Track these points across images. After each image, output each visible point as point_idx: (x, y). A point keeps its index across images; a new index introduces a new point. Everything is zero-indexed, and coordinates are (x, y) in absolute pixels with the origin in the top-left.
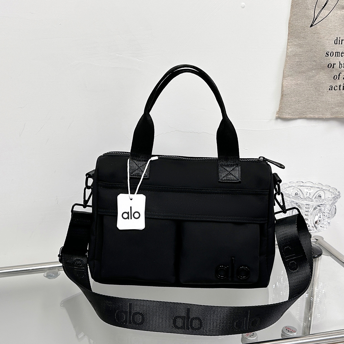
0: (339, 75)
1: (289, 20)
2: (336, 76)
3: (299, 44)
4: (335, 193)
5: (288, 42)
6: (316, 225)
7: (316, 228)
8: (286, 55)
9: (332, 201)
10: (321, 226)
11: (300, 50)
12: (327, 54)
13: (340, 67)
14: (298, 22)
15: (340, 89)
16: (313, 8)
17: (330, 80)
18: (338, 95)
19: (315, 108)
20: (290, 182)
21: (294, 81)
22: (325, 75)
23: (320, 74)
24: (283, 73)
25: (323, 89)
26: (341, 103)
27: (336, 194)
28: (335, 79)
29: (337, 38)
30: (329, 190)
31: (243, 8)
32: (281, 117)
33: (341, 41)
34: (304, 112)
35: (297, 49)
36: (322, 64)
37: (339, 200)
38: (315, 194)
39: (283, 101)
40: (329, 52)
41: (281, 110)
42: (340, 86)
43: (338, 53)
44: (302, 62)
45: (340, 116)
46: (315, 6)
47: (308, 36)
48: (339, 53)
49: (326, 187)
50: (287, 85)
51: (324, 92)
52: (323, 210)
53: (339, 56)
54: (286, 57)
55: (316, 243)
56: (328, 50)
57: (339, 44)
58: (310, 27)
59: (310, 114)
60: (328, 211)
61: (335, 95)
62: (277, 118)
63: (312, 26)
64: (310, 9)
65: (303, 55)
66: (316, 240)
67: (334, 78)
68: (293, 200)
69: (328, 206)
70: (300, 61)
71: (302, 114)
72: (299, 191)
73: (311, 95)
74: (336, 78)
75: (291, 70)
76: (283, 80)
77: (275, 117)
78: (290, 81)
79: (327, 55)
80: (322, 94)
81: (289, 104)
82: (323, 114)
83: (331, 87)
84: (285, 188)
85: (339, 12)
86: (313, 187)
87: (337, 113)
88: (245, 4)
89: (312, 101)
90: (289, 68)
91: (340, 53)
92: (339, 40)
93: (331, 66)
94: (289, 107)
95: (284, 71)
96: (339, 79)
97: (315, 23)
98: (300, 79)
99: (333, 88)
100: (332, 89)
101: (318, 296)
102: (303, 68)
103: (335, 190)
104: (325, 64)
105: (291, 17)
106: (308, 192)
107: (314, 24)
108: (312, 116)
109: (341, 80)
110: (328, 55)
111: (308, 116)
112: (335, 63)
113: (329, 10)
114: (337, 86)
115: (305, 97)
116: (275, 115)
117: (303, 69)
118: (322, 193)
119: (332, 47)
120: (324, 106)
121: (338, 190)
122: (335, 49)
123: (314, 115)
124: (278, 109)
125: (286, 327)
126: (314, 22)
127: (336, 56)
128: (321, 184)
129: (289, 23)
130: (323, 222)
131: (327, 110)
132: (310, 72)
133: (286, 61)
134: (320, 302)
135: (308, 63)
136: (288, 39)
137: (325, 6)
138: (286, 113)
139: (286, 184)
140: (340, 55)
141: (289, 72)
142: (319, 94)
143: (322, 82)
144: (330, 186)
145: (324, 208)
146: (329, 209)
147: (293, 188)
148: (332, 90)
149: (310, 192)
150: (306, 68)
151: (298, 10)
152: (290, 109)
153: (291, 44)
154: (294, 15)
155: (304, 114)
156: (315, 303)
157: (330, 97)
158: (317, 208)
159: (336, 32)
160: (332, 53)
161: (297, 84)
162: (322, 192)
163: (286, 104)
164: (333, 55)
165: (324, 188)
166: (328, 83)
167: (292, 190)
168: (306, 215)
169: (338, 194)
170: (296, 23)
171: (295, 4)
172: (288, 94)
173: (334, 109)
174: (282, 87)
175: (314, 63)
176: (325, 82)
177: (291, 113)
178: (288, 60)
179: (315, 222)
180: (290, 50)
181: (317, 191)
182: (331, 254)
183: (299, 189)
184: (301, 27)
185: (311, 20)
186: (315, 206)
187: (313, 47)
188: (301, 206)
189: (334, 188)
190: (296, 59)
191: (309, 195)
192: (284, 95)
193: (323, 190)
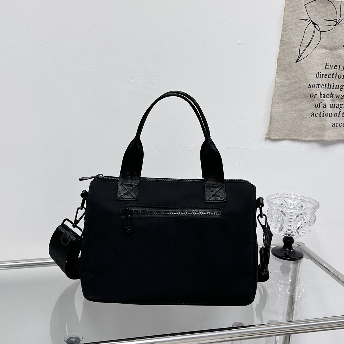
0: (320, 104)
1: (278, 56)
2: (317, 105)
3: (286, 76)
4: (315, 204)
5: (277, 75)
6: (298, 231)
7: (298, 233)
8: (275, 86)
9: (312, 210)
10: (302, 232)
11: (287, 81)
12: (309, 85)
13: (320, 97)
15: (320, 116)
16: (298, 47)
17: (312, 108)
18: (318, 121)
19: (299, 131)
20: (276, 194)
21: (282, 108)
22: (308, 104)
23: (303, 103)
25: (306, 115)
26: (321, 128)
27: (316, 205)
28: (316, 107)
29: (318, 72)
30: (310, 202)
31: (239, 45)
32: (270, 138)
33: (321, 75)
34: (290, 135)
35: (284, 80)
36: (305, 94)
37: (318, 210)
38: (297, 205)
39: (271, 124)
40: (311, 84)
41: (270, 132)
42: (320, 113)
43: (319, 85)
44: (288, 91)
45: (320, 139)
46: (300, 44)
47: (294, 70)
49: (308, 199)
50: (275, 111)
51: (306, 118)
52: (304, 218)
53: (320, 88)
55: (298, 248)
56: (311, 82)
57: (320, 77)
58: (296, 62)
59: (294, 136)
60: (309, 219)
61: (316, 121)
62: (267, 139)
63: (297, 61)
65: (289, 86)
66: (298, 246)
67: (315, 106)
68: (279, 208)
69: (309, 215)
70: (286, 91)
72: (284, 201)
73: (295, 120)
74: (317, 107)
75: (279, 98)
76: (272, 107)
77: (264, 138)
78: (278, 108)
79: (310, 87)
80: (304, 119)
81: (277, 127)
82: (305, 137)
83: (313, 114)
84: (272, 199)
85: (320, 50)
86: (296, 199)
87: (317, 136)
88: (240, 41)
89: (296, 125)
90: (277, 97)
91: (321, 85)
92: (320, 74)
93: (313, 96)
94: (277, 130)
95: (273, 99)
96: (319, 107)
97: (300, 59)
98: (286, 106)
100: (313, 115)
101: (299, 294)
103: (315, 201)
104: (308, 94)
105: (279, 54)
106: (291, 203)
108: (296, 138)
109: (322, 108)
111: (293, 138)
112: (316, 94)
113: (312, 49)
114: (318, 113)
115: (291, 121)
116: (265, 136)
117: (289, 98)
118: (303, 204)
119: (314, 80)
120: (306, 130)
121: (318, 201)
122: (317, 82)
123: (298, 137)
124: (267, 131)
125: (271, 320)
126: (299, 58)
127: (318, 87)
128: (303, 196)
129: (278, 59)
130: (304, 228)
131: (309, 134)
132: (295, 101)
133: (275, 91)
134: (301, 299)
135: (293, 93)
136: (277, 72)
137: (308, 45)
138: (274, 135)
139: (272, 195)
140: (321, 86)
141: (277, 100)
143: (305, 109)
144: (311, 199)
145: (305, 216)
146: (310, 218)
147: (279, 199)
148: (313, 116)
149: (293, 203)
150: (291, 97)
151: (286, 48)
152: (277, 131)
153: (279, 76)
154: (282, 52)
155: (289, 136)
156: (297, 300)
157: (312, 122)
158: (299, 216)
159: (318, 67)
160: (314, 85)
161: (284, 110)
162: (304, 203)
163: (274, 127)
164: (314, 87)
165: (305, 200)
166: (310, 111)
167: (278, 201)
168: (289, 222)
169: (318, 204)
170: (284, 59)
171: (283, 43)
172: (276, 119)
173: (315, 133)
174: (271, 113)
175: (299, 93)
176: (307, 109)
177: (278, 135)
178: (276, 90)
179: (297, 228)
180: (279, 81)
181: (300, 203)
182: (311, 257)
183: (285, 200)
184: (288, 62)
185: (296, 56)
186: (297, 214)
187: (298, 79)
188: (286, 214)
189: (314, 200)
190: (283, 89)
191: (293, 206)
192: (272, 119)
193: (305, 201)
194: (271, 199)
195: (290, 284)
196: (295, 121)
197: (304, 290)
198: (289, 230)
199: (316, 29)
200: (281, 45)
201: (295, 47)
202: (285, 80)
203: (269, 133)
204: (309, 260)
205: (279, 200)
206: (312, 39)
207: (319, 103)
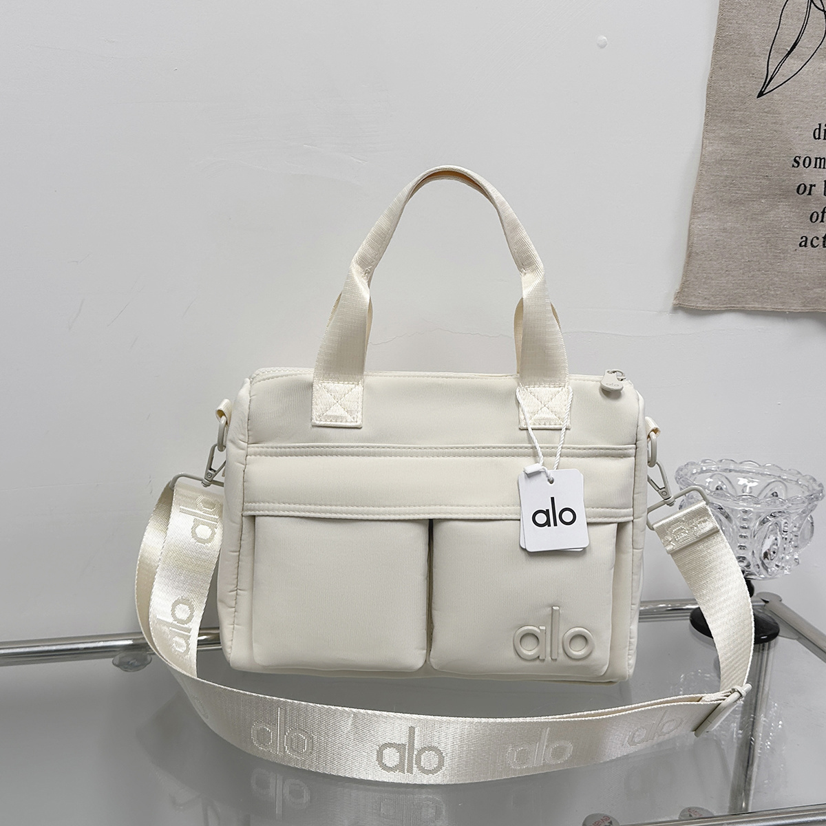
0: (823, 213)
1: (709, 80)
2: (815, 215)
3: (732, 135)
4: (811, 489)
5: (706, 131)
6: (766, 561)
7: (766, 569)
8: (701, 161)
9: (805, 505)
10: (777, 566)
11: (733, 149)
12: (795, 160)
14: (729, 85)
15: (824, 246)
16: (764, 54)
17: (801, 223)
18: (819, 259)
19: (765, 287)
20: (704, 461)
21: (718, 223)
22: (791, 211)
23: (778, 209)
24: (693, 203)
25: (786, 242)
27: (814, 490)
28: (814, 220)
29: (820, 125)
30: (797, 481)
31: (602, 47)
32: (686, 305)
34: (740, 297)
35: (726, 147)
36: (783, 184)
37: (820, 503)
38: (762, 491)
39: (690, 268)
40: (800, 157)
41: (686, 289)
43: (821, 159)
44: (735, 177)
46: (770, 48)
47: (753, 117)
48: (823, 160)
49: (790, 474)
50: (701, 231)
51: (787, 251)
52: (783, 526)
53: (824, 168)
54: (700, 165)
55: (764, 609)
56: (799, 152)
57: (825, 139)
58: (758, 97)
59: (753, 301)
61: (812, 259)
62: (676, 308)
63: (761, 94)
64: (757, 56)
65: (739, 162)
66: (763, 603)
67: (811, 219)
69: (794, 517)
70: (732, 177)
71: (735, 300)
72: (725, 481)
74: (817, 219)
75: (711, 197)
76: (691, 219)
77: (670, 306)
78: (708, 222)
79: (796, 165)
80: (782, 255)
81: (705, 275)
82: (783, 303)
83: (804, 239)
84: (693, 474)
85: (825, 64)
86: (759, 473)
87: (817, 300)
88: (605, 38)
89: (759, 271)
90: (705, 191)
93: (804, 190)
94: (704, 283)
95: (694, 197)
96: (822, 221)
97: (770, 87)
98: (731, 217)
99: (809, 242)
100: (806, 243)
101: (766, 736)
102: (739, 192)
103: (811, 481)
104: (790, 186)
105: (713, 72)
106: (746, 486)
107: (766, 91)
108: (758, 306)
110: (798, 163)
111: (749, 306)
112: (813, 184)
113: (802, 60)
114: (818, 239)
115: (743, 260)
116: (671, 301)
117: (738, 195)
118: (779, 488)
119: (808, 146)
120: (786, 283)
121: (819, 481)
122: (816, 151)
123: (763, 304)
124: (677, 287)
125: (689, 809)
126: (766, 85)
127: (818, 166)
128: (777, 466)
129: (709, 87)
130: (783, 555)
131: (794, 294)
132: (755, 203)
133: (700, 174)
134: (772, 749)
135: (751, 181)
136: (706, 124)
137: (792, 49)
138: (698, 297)
139: (693, 464)
141: (706, 200)
142: (776, 256)
143: (782, 226)
144: (799, 473)
145: (785, 521)
146: (797, 525)
147: (710, 474)
148: (805, 246)
149: (751, 485)
150: (745, 193)
151: (731, 57)
152: (706, 287)
153: (711, 135)
154: (721, 68)
155: (739, 300)
156: (760, 753)
157: (803, 262)
158: (768, 520)
159: (818, 111)
160: (808, 159)
161: (725, 229)
162: (781, 487)
163: (698, 275)
164: (809, 165)
165: (786, 477)
166: (798, 230)
167: (708, 480)
168: (741, 536)
169: (819, 489)
170: (724, 86)
171: (723, 44)
172: (703, 252)
173: (811, 292)
174: (689, 236)
175: (766, 182)
176: (790, 228)
177: (708, 297)
178: (704, 173)
179: (762, 555)
180: (711, 149)
181: (768, 485)
182: (801, 636)
183: (727, 478)
184: (735, 97)
185: (760, 80)
186: (763, 516)
187: (764, 144)
188: (731, 515)
189: (808, 477)
190: (723, 171)
191: (751, 492)
192: (693, 254)
193: (783, 481)
194: (689, 474)
195: (741, 709)
196: (755, 259)
197: (780, 726)
198: (741, 559)
199: (812, 5)
200: (717, 48)
201: (755, 55)
202: (729, 145)
203: (684, 291)
204: (795, 641)
205: (711, 477)
206: (801, 34)
207: (822, 210)
